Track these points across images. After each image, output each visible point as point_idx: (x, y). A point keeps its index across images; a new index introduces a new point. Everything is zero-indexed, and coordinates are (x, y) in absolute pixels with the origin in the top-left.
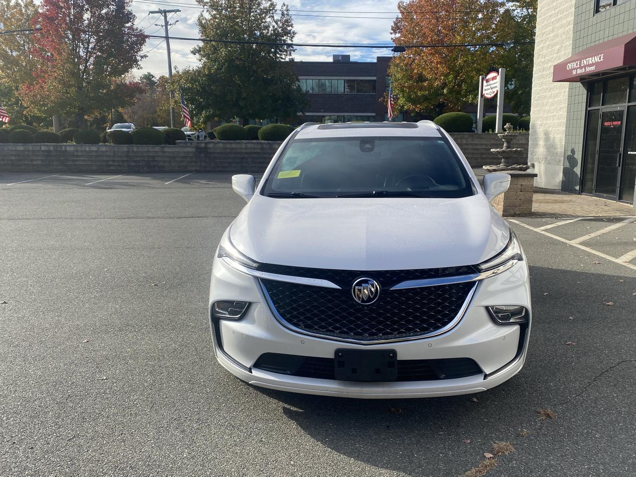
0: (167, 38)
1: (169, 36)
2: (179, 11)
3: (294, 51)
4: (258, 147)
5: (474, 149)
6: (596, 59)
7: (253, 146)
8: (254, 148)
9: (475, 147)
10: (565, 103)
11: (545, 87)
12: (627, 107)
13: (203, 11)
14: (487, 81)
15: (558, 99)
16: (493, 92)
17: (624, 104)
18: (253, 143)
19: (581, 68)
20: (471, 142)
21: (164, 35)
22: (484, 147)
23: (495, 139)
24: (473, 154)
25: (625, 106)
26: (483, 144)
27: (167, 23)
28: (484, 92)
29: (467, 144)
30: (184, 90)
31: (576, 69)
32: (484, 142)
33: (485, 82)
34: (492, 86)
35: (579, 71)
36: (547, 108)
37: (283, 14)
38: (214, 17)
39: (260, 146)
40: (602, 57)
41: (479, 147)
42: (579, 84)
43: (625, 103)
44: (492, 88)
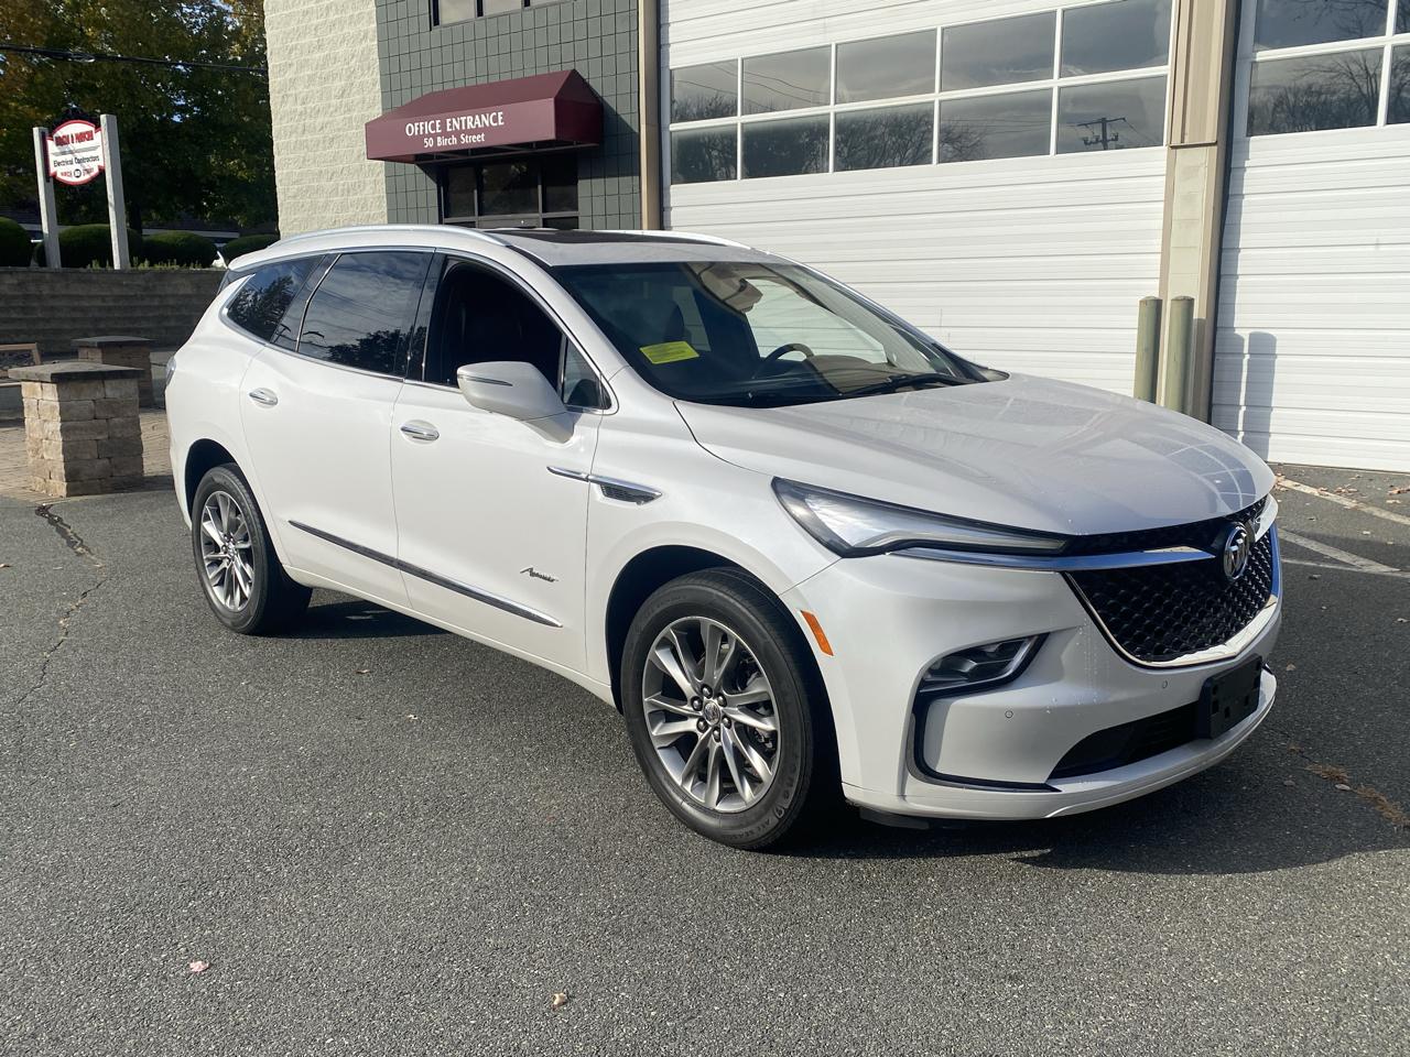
5: (74, 309)
6: (486, 120)
9: (76, 304)
10: (379, 207)
11: (315, 169)
12: (541, 221)
14: (61, 142)
15: (359, 196)
16: (88, 171)
17: (537, 215)
19: (446, 135)
20: (63, 292)
22: (99, 303)
23: (121, 285)
24: (74, 320)
25: (538, 218)
26: (96, 297)
28: (53, 170)
29: (53, 297)
31: (435, 136)
32: (94, 291)
33: (51, 145)
34: (79, 156)
35: (442, 142)
36: (328, 215)
40: (500, 118)
41: (85, 304)
42: (412, 168)
43: (538, 212)
44: (79, 161)
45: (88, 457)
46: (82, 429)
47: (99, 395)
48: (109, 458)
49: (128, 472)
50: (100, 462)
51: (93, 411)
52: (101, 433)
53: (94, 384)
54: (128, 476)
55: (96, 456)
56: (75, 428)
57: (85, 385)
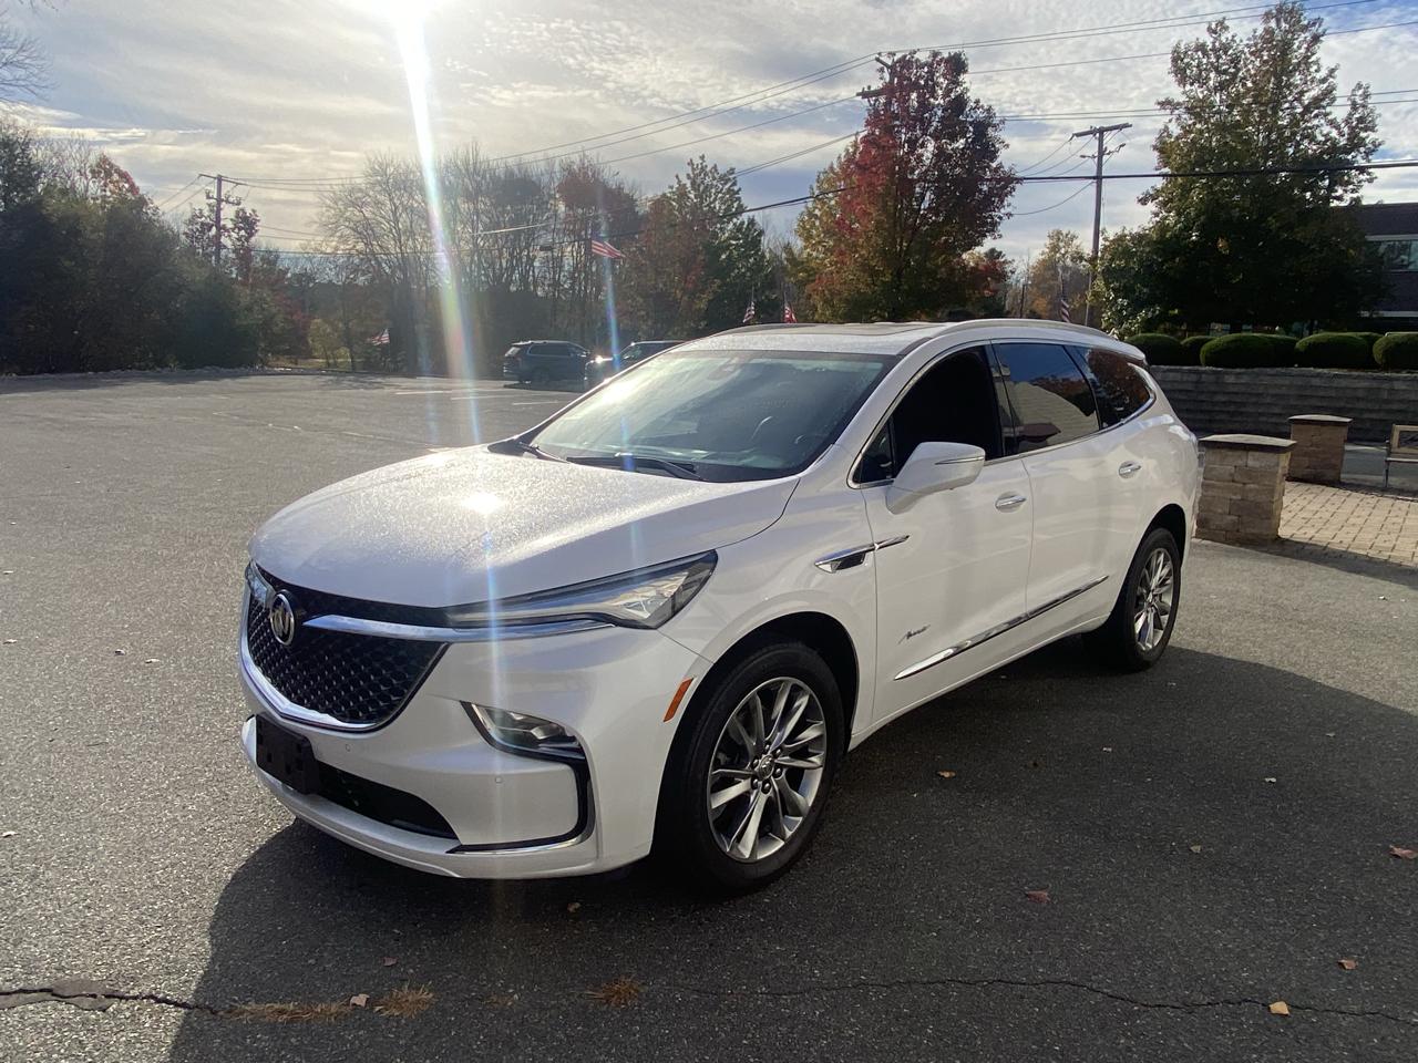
0: (1099, 178)
1: (1103, 174)
2: (1126, 126)
3: (1370, 181)
4: (1190, 379)
7: (1178, 376)
8: (1182, 382)
13: (1170, 121)
18: (1183, 372)
21: (1094, 174)
27: (1102, 152)
30: (1109, 274)
37: (1354, 106)
38: (1187, 131)
39: (1194, 377)
45: (1220, 511)
46: (1219, 488)
47: (1240, 462)
48: (1239, 516)
49: (1253, 531)
50: (1230, 518)
51: (1231, 475)
52: (1235, 494)
53: (1239, 453)
54: (1253, 534)
55: (1227, 511)
56: (1213, 486)
57: (1230, 453)
